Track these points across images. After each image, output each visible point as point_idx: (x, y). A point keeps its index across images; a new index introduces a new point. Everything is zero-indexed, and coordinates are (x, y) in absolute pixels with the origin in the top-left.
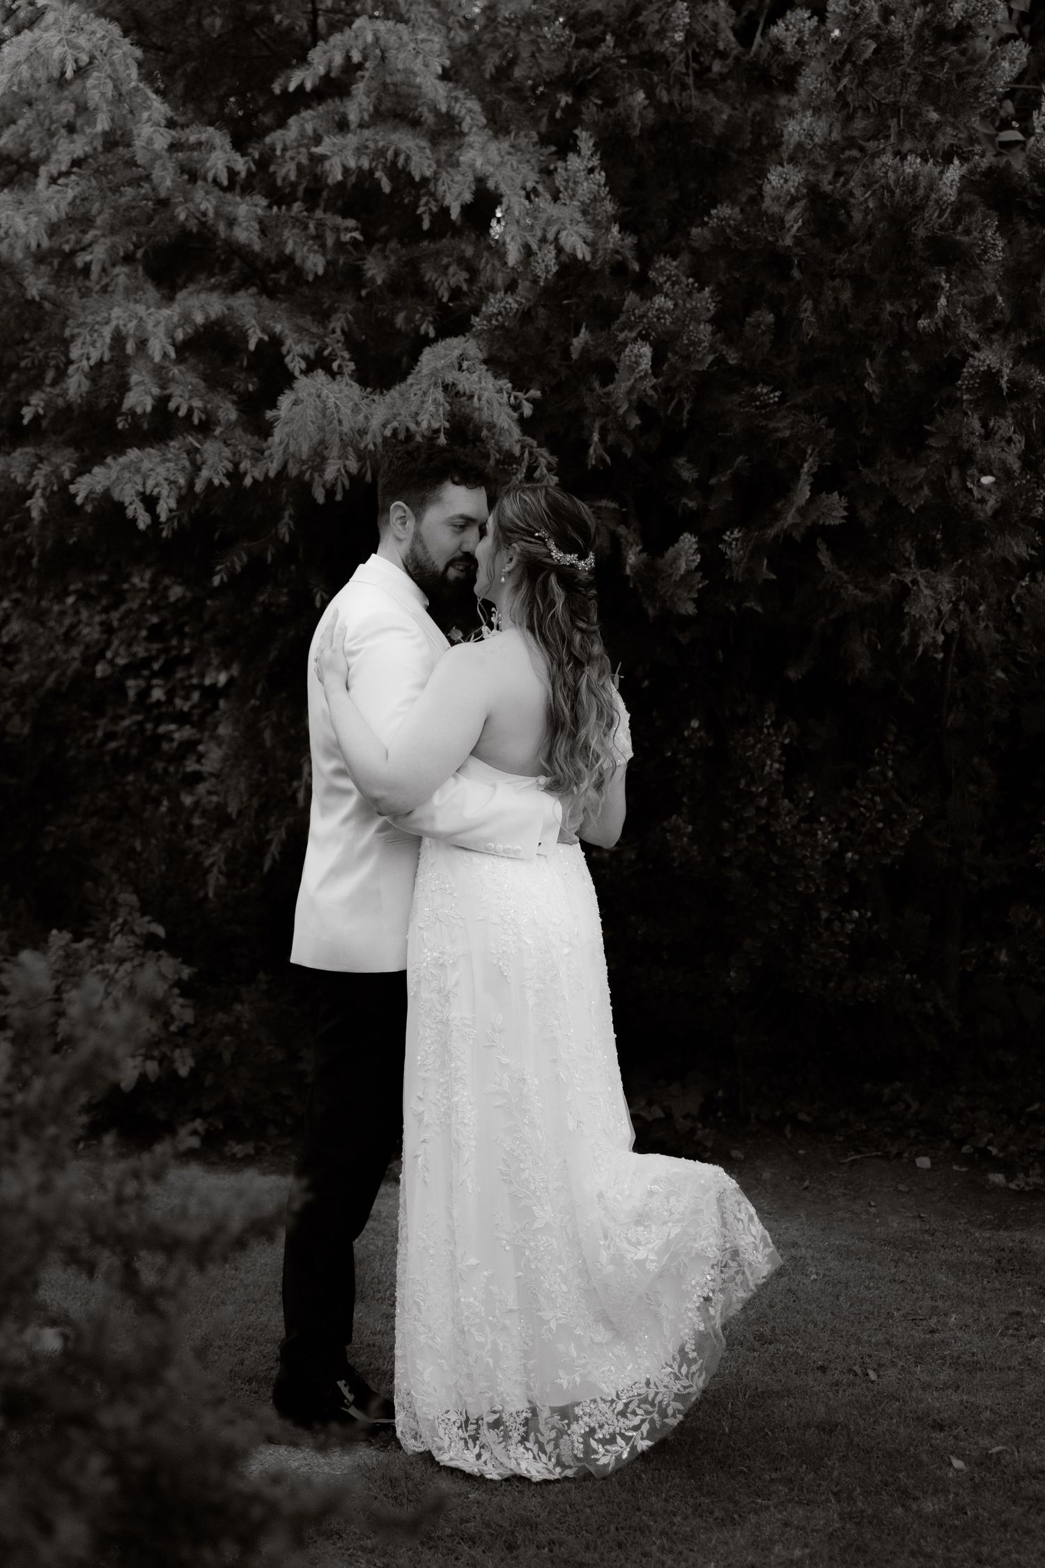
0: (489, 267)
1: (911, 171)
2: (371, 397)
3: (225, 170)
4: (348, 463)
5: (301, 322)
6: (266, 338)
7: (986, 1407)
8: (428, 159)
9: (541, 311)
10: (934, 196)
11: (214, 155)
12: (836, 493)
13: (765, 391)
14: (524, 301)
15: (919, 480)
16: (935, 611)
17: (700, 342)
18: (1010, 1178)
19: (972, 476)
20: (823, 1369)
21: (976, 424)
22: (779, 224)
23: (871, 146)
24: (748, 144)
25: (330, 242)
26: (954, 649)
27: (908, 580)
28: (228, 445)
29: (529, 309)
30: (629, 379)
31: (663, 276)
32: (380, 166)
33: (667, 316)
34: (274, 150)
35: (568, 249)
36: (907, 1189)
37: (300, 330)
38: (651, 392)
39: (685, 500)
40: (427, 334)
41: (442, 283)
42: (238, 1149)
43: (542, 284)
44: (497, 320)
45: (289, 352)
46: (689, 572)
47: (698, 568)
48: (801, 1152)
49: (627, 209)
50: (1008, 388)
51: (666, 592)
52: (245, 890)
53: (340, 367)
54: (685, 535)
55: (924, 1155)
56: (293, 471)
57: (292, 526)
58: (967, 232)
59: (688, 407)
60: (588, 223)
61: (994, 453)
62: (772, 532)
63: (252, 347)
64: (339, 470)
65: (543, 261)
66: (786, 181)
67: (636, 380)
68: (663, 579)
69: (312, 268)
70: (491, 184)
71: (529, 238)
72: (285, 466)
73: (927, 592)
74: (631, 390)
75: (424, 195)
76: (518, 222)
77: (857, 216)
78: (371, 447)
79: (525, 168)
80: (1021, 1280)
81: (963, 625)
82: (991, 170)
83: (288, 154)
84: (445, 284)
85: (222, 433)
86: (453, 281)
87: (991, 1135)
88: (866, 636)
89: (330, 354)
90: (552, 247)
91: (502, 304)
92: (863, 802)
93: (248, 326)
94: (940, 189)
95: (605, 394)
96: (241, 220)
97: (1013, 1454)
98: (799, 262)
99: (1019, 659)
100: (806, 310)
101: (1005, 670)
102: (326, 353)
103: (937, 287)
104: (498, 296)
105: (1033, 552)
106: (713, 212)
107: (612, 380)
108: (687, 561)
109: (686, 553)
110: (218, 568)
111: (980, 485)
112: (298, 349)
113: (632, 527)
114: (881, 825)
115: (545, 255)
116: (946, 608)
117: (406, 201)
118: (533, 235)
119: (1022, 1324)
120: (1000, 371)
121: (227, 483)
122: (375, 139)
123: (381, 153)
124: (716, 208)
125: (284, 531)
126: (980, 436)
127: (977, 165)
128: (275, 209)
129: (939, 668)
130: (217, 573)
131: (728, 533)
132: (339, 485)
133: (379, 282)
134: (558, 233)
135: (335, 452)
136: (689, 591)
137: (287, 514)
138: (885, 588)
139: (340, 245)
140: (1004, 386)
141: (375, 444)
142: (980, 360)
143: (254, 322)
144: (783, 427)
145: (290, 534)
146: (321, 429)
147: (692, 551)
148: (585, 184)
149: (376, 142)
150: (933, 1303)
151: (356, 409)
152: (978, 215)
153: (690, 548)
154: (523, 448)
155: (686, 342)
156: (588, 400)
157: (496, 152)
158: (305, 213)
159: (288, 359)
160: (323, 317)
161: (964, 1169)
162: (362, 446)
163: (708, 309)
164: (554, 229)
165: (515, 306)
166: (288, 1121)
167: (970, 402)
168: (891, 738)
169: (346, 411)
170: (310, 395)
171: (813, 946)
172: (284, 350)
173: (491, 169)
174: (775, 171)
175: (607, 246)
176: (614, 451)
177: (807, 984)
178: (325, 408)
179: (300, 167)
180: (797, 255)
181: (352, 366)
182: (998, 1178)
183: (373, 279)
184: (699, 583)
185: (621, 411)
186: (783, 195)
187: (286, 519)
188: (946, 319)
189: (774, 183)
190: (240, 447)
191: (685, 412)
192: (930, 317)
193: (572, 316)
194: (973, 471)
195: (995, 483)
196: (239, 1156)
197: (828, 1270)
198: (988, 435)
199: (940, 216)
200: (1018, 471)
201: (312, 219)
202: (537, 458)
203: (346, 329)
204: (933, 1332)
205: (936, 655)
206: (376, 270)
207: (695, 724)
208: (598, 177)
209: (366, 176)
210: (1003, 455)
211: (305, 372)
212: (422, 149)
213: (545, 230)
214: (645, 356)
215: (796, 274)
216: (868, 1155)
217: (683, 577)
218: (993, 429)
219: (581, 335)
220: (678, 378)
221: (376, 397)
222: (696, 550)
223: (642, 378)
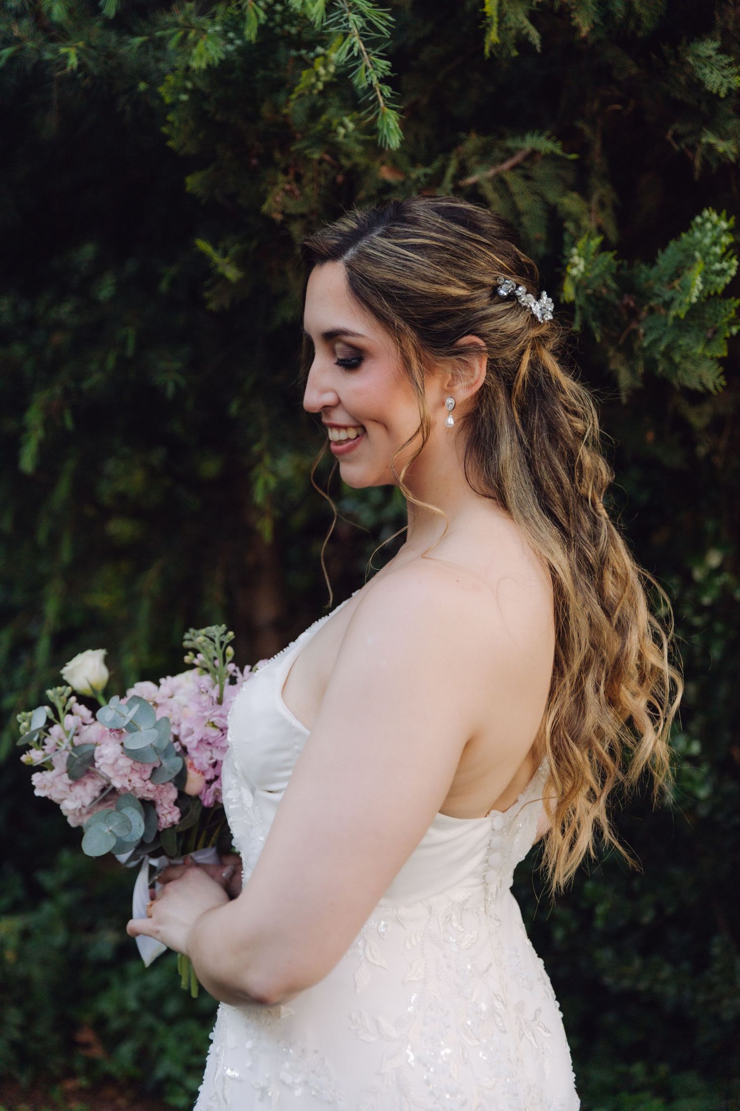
39: (710, 138)
46: (709, 299)
51: (656, 340)
54: (706, 213)
68: (652, 311)
108: (705, 275)
109: (706, 254)
113: (595, 197)
136: (709, 342)
147: (718, 250)
153: (715, 243)
176: (549, 18)
184: (731, 324)
207: (714, 559)
217: (695, 311)
222: (728, 248)
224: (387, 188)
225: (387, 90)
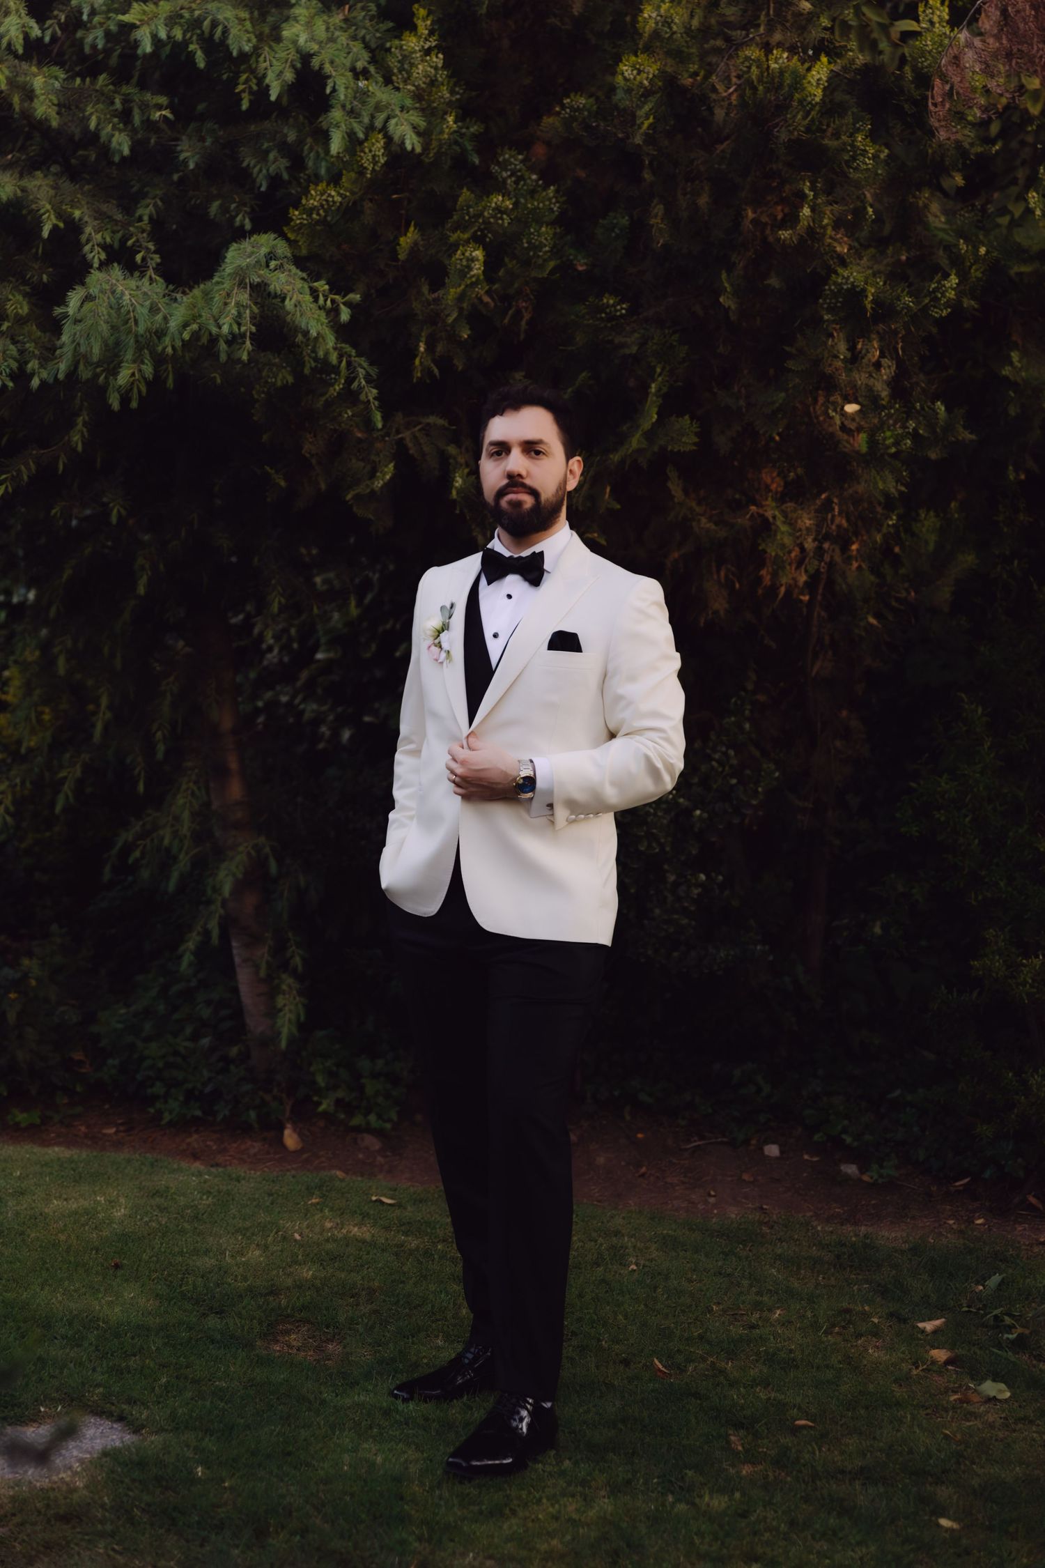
0: (312, 155)
1: (776, 66)
2: (174, 295)
3: (21, 37)
4: (143, 367)
5: (104, 207)
6: (61, 225)
7: (795, 1406)
8: (247, 31)
9: (368, 205)
10: (797, 96)
11: (7, 20)
12: (687, 417)
13: (611, 302)
14: (348, 194)
15: (777, 405)
16: (797, 549)
17: (542, 245)
18: (863, 1170)
19: (834, 403)
20: (626, 1363)
21: (842, 347)
22: (629, 118)
23: (738, 34)
24: (608, 27)
25: (137, 119)
26: (820, 591)
27: (769, 514)
28: (14, 342)
29: (355, 203)
30: (460, 286)
31: (506, 170)
32: (195, 38)
33: (505, 216)
34: (82, 14)
35: (396, 138)
36: (752, 1179)
37: (100, 216)
38: (486, 299)
40: (242, 226)
41: (261, 170)
42: (22, 1117)
43: (369, 176)
44: (318, 214)
45: (88, 241)
48: (640, 1136)
49: (474, 94)
50: (872, 308)
52: (48, 834)
53: (144, 259)
55: (773, 1143)
56: (85, 373)
57: (86, 434)
58: (836, 135)
59: (527, 316)
60: (423, 110)
61: (861, 378)
62: (615, 457)
63: (45, 233)
64: (133, 374)
65: (370, 151)
66: (639, 72)
67: (467, 286)
69: (117, 147)
70: (315, 62)
71: (355, 125)
72: (76, 365)
73: (784, 528)
74: (461, 298)
75: (244, 72)
76: (344, 106)
77: (719, 114)
78: (169, 350)
79: (357, 47)
80: (860, 1277)
81: (831, 565)
82: (866, 69)
83: (97, 19)
84: (264, 171)
85: (8, 327)
86: (272, 169)
87: (846, 1122)
88: (722, 573)
89: (133, 245)
90: (380, 136)
91: (324, 197)
92: (717, 756)
93: (42, 211)
94: (804, 89)
95: (434, 300)
96: (38, 92)
97: (814, 1453)
98: (651, 163)
99: (894, 603)
100: (656, 216)
101: (878, 616)
102: (130, 243)
103: (802, 196)
104: (320, 188)
105: (903, 489)
106: (566, 101)
107: (443, 285)
110: (3, 477)
111: (843, 414)
112: (98, 238)
114: (734, 781)
115: (373, 144)
116: (810, 544)
117: (225, 77)
118: (360, 122)
119: (849, 1322)
120: (864, 290)
121: (11, 384)
122: (190, 8)
123: (198, 22)
124: (568, 97)
125: (77, 438)
126: (845, 360)
127: (852, 61)
128: (78, 80)
129: (805, 610)
130: (2, 483)
132: (135, 390)
133: (192, 166)
134: (388, 118)
135: (129, 356)
137: (80, 420)
138: (743, 521)
139: (149, 124)
140: (869, 306)
141: (173, 348)
142: (843, 277)
143: (48, 207)
144: (630, 342)
145: (83, 443)
146: (114, 328)
148: (420, 67)
149: (192, 11)
150: (758, 1298)
151: (154, 310)
152: (849, 119)
154: (340, 357)
155: (526, 245)
156: (416, 306)
157: (323, 28)
158: (111, 87)
159: (87, 248)
160: (129, 203)
161: (815, 1159)
162: (160, 348)
163: (551, 210)
164: (381, 118)
165: (338, 199)
166: (79, 1089)
167: (834, 322)
168: (750, 686)
169: (142, 311)
170: (103, 291)
171: (657, 911)
172: (84, 238)
173: (315, 47)
174: (627, 60)
175: (442, 137)
176: (444, 363)
177: (650, 952)
178: (120, 307)
179: (108, 34)
180: (648, 154)
181: (157, 258)
182: (851, 1169)
183: (185, 162)
185: (450, 320)
186: (635, 87)
187: (80, 426)
188: (810, 231)
189: (626, 74)
190: (28, 345)
191: (523, 323)
192: (793, 227)
193: (403, 212)
194: (837, 398)
195: (860, 411)
196: (23, 1125)
197: (651, 1260)
198: (855, 358)
199: (804, 118)
200: (886, 399)
201: (119, 93)
202: (355, 368)
203: (155, 217)
204: (753, 1327)
205: (802, 597)
206: (189, 154)
208: (435, 59)
209: (179, 48)
210: (871, 382)
211: (103, 265)
212: (241, 21)
213: (373, 117)
214: (478, 260)
215: (647, 175)
216: (714, 1140)
218: (860, 352)
219: (409, 235)
220: (516, 285)
221: (179, 296)
223: (473, 285)
225: (376, 402)
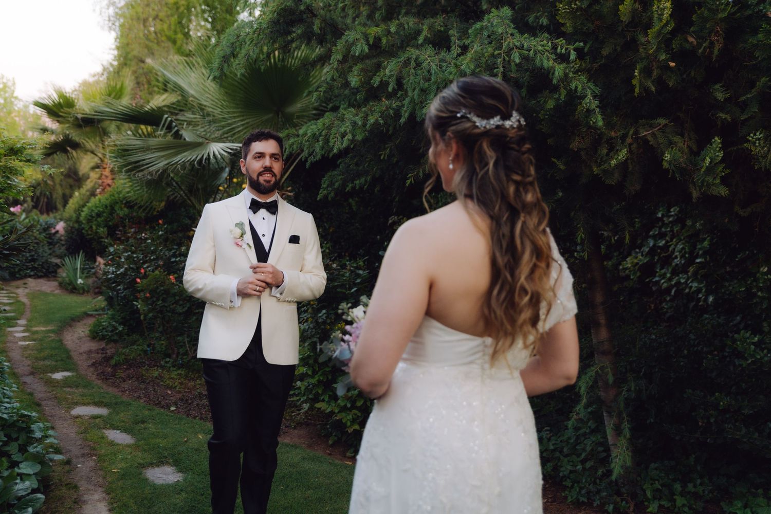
30: (658, 27)
39: (720, 115)
46: (713, 165)
47: (722, 161)
51: (699, 180)
54: (715, 138)
59: (718, 46)
67: (661, 27)
68: (697, 170)
74: (658, 35)
110: (410, 175)
113: (687, 137)
130: (408, 179)
131: (752, 135)
136: (715, 178)
147: (718, 149)
184: (722, 172)
185: (651, 52)
202: (587, 90)
214: (667, 8)
217: (708, 168)
222: (720, 148)
223: (666, 24)
224: (612, 138)
225: (598, 109)
